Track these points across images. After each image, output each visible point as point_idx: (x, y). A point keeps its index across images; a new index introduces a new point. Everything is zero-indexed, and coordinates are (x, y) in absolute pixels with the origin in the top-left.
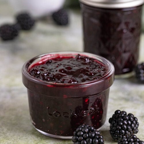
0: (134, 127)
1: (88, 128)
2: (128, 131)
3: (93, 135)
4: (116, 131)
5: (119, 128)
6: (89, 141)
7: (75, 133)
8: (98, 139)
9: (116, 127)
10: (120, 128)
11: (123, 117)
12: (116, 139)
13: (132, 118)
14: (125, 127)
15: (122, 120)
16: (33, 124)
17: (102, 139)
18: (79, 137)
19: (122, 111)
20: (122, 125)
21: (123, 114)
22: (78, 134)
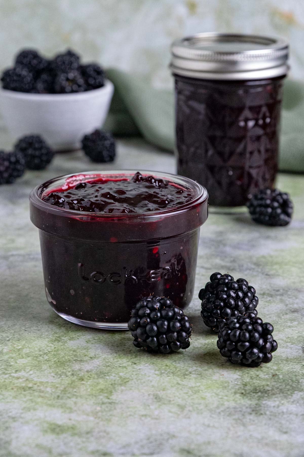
0: (250, 304)
1: (159, 301)
2: (238, 310)
3: (170, 314)
4: (215, 311)
5: (220, 305)
6: (163, 324)
7: (133, 311)
8: (180, 321)
9: (214, 303)
10: (222, 304)
11: (227, 285)
12: (214, 327)
13: (244, 287)
14: (233, 302)
15: (226, 289)
16: (51, 303)
17: (187, 321)
18: (141, 318)
19: (225, 275)
20: (226, 298)
21: (228, 279)
22: (141, 312)
